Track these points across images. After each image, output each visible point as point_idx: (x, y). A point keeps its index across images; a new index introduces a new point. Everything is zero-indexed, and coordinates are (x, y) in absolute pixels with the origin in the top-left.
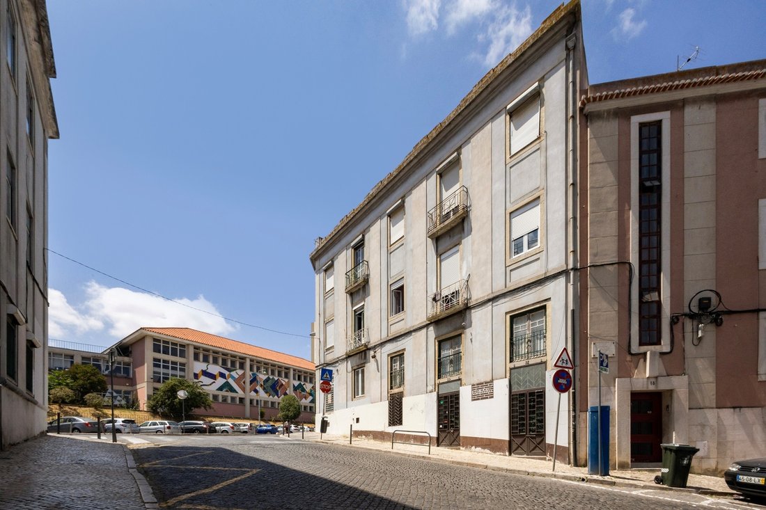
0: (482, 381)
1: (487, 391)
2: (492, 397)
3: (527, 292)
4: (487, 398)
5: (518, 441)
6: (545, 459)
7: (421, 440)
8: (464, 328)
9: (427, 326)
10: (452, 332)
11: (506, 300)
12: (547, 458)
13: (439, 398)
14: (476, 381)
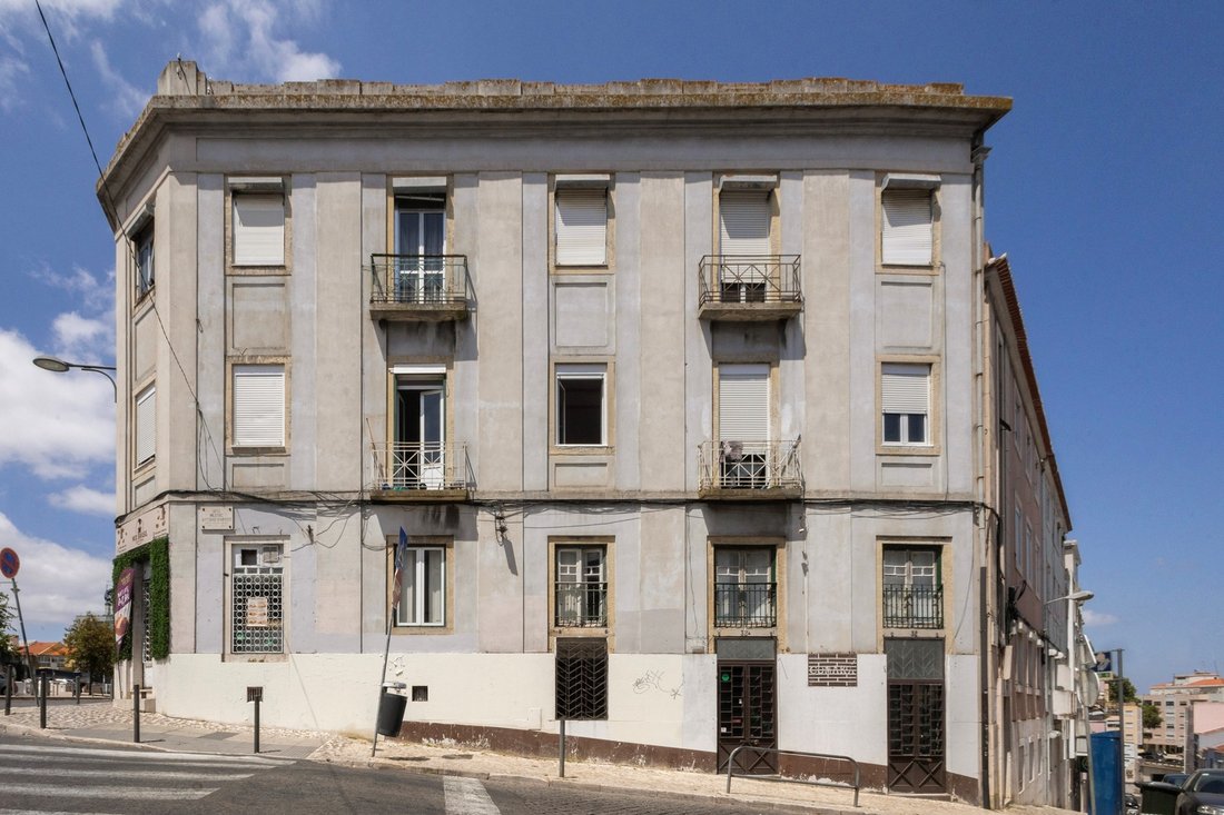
0: (832, 650)
1: (843, 671)
2: (855, 685)
3: (915, 514)
4: (844, 685)
5: (903, 767)
6: (948, 799)
7: (672, 758)
8: (786, 537)
9: (688, 503)
10: (755, 536)
11: (878, 513)
12: (952, 797)
13: (723, 669)
14: (817, 650)
